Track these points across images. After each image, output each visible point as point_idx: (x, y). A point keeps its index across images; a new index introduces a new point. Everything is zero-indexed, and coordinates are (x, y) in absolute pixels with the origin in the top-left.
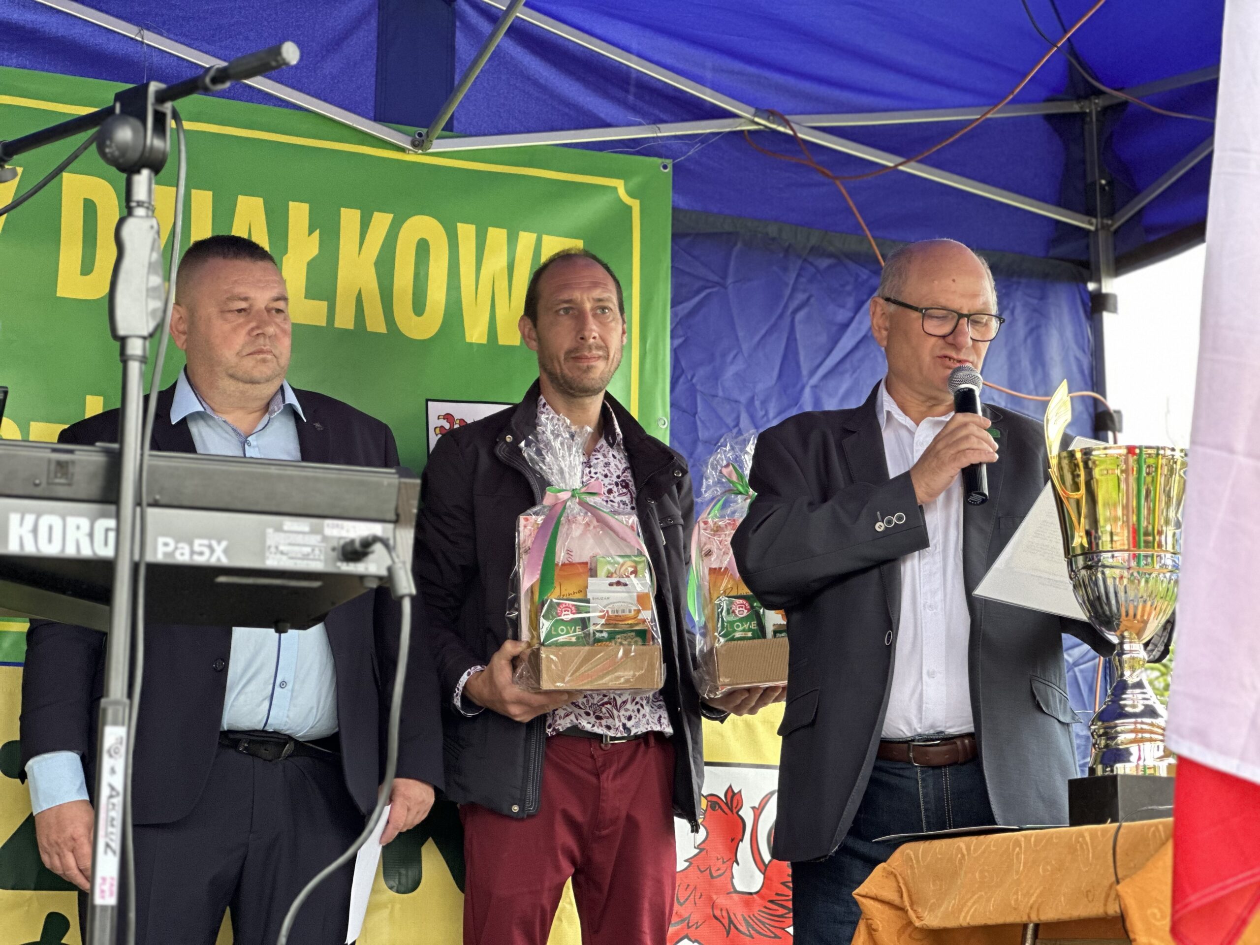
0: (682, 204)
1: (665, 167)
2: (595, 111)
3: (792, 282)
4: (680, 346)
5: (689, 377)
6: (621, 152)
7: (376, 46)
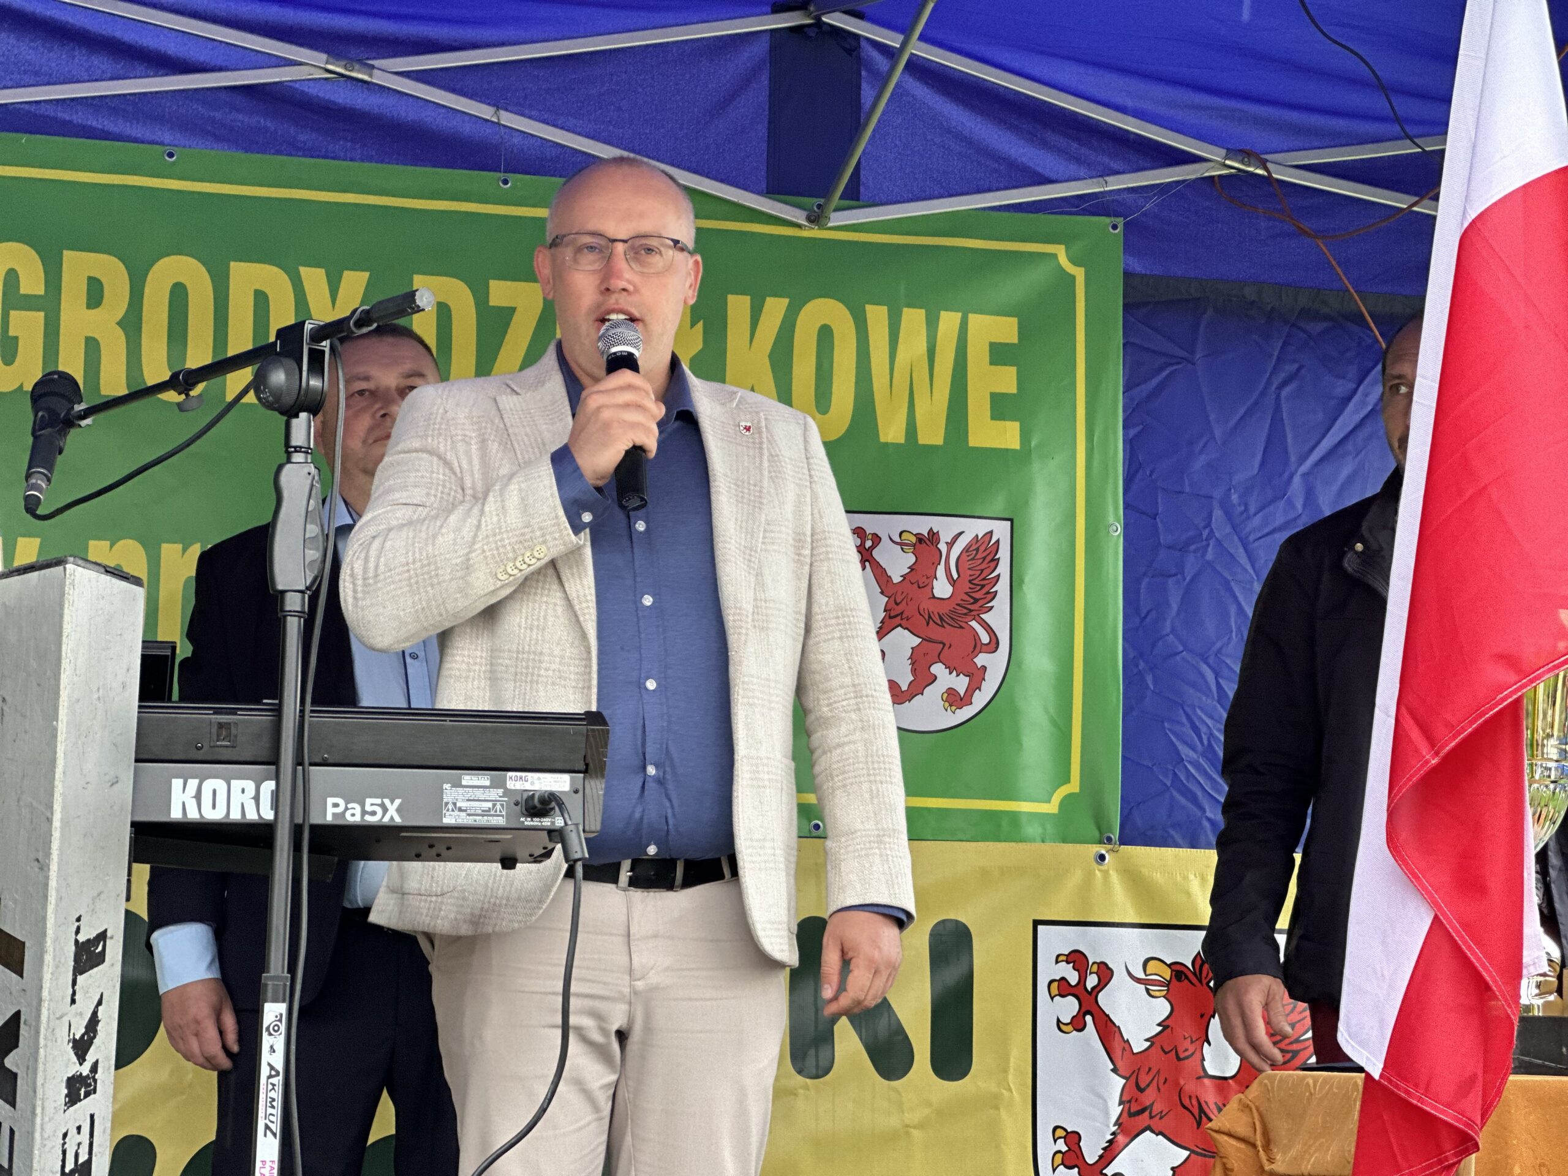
0: (1138, 267)
1: (1115, 227)
2: (1031, 164)
3: (1276, 354)
4: (1137, 436)
5: (1148, 473)
6: (1062, 213)
7: (767, 107)
